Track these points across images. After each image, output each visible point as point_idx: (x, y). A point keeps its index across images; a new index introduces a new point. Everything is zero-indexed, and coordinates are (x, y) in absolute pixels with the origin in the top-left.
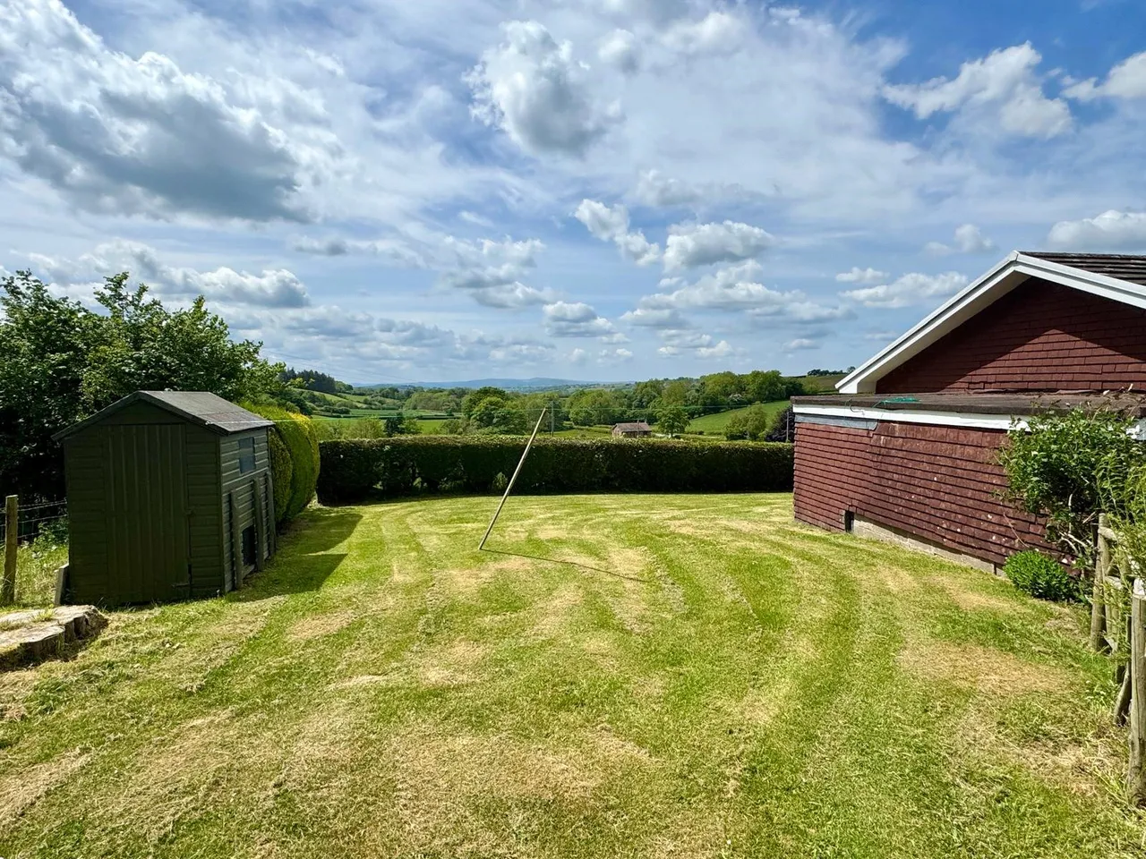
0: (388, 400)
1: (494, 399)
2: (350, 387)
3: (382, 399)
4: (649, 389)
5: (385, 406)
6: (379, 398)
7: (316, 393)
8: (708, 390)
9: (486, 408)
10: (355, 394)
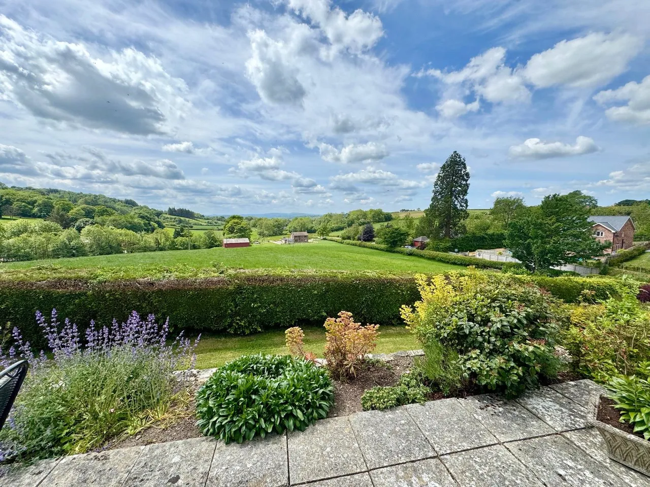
0: (219, 222)
1: (236, 221)
2: (203, 216)
3: (217, 221)
4: (328, 217)
5: (217, 224)
6: (215, 221)
7: (182, 218)
8: (350, 218)
9: (232, 225)
10: (205, 219)
